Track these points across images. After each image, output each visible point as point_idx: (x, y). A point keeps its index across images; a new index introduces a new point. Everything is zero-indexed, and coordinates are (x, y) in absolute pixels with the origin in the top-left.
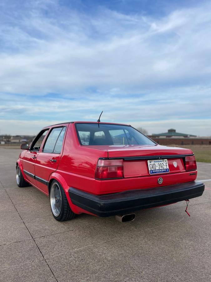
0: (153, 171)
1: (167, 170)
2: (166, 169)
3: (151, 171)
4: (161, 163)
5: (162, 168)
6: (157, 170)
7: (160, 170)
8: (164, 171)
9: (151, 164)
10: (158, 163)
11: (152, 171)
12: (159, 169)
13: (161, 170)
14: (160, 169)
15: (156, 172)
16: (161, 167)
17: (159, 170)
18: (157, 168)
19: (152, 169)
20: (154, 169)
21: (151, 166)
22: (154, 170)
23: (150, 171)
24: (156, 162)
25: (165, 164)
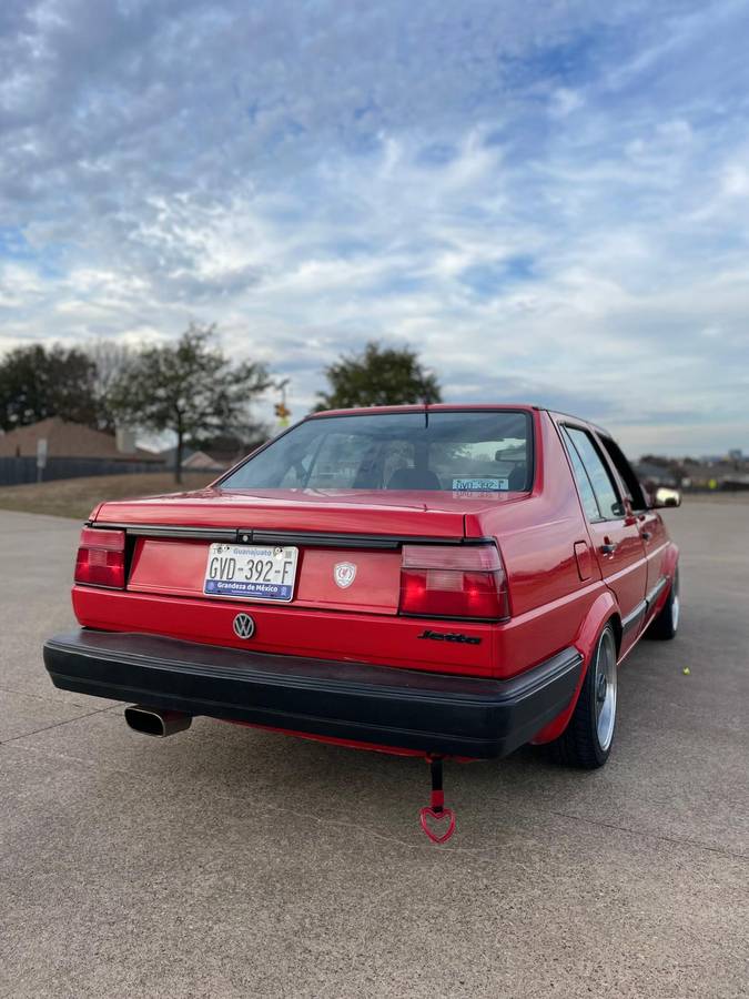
0: (220, 585)
1: (284, 589)
2: (279, 587)
3: (212, 584)
4: (265, 559)
5: (261, 581)
6: (237, 583)
7: (250, 587)
8: (265, 594)
9: (219, 556)
10: (250, 557)
11: (216, 582)
12: (245, 581)
13: (255, 585)
14: (253, 580)
15: (229, 591)
16: (255, 575)
17: (247, 584)
18: (240, 577)
19: (218, 578)
20: (224, 579)
21: (217, 565)
22: (223, 582)
23: (208, 581)
24: (245, 552)
25: (278, 566)
